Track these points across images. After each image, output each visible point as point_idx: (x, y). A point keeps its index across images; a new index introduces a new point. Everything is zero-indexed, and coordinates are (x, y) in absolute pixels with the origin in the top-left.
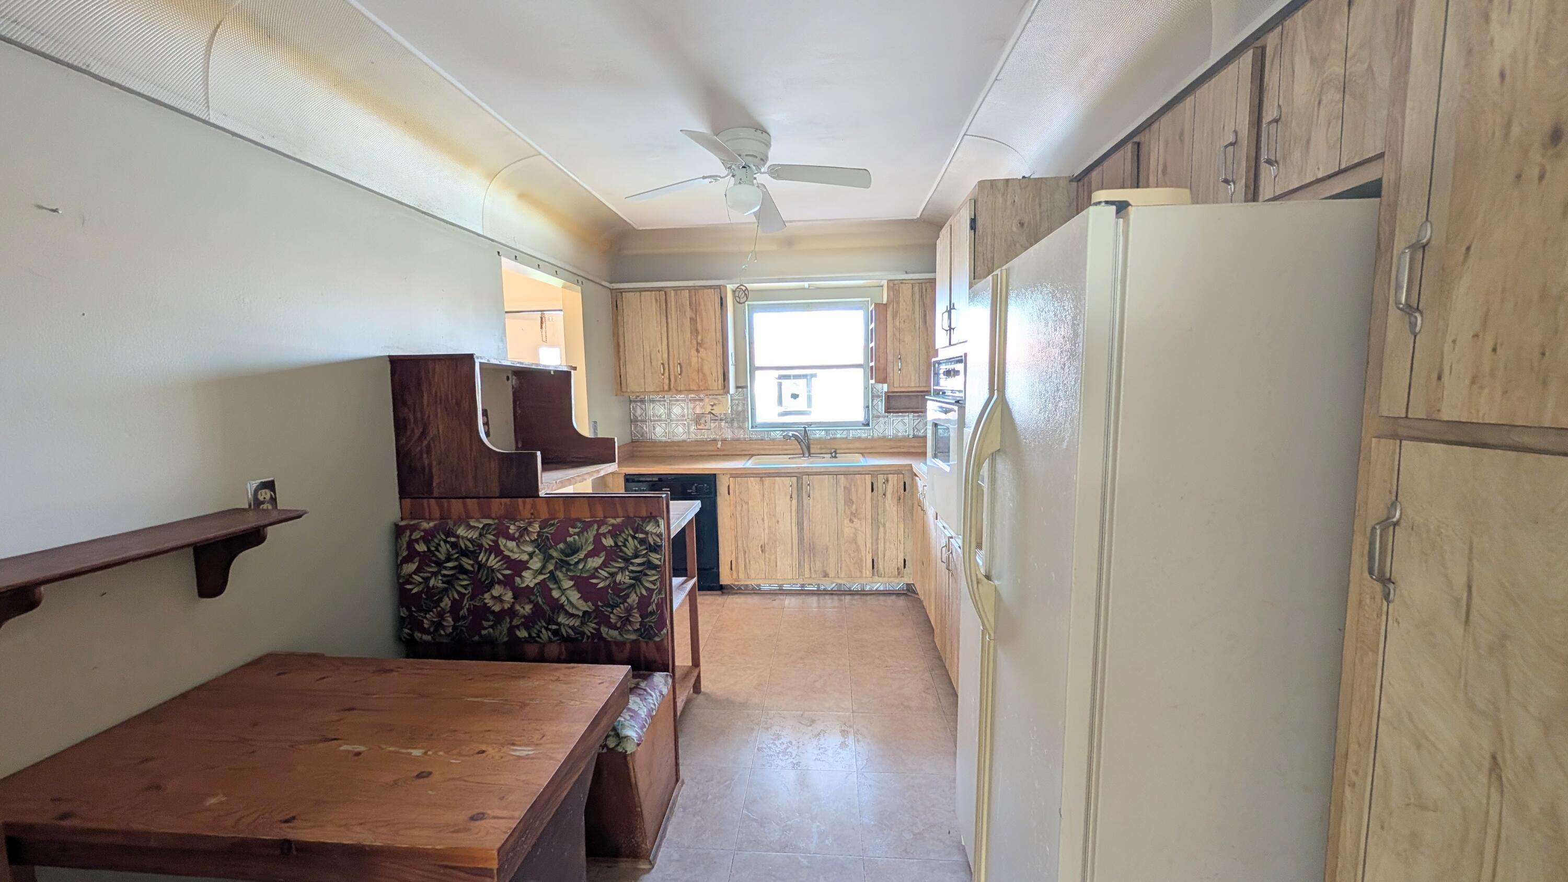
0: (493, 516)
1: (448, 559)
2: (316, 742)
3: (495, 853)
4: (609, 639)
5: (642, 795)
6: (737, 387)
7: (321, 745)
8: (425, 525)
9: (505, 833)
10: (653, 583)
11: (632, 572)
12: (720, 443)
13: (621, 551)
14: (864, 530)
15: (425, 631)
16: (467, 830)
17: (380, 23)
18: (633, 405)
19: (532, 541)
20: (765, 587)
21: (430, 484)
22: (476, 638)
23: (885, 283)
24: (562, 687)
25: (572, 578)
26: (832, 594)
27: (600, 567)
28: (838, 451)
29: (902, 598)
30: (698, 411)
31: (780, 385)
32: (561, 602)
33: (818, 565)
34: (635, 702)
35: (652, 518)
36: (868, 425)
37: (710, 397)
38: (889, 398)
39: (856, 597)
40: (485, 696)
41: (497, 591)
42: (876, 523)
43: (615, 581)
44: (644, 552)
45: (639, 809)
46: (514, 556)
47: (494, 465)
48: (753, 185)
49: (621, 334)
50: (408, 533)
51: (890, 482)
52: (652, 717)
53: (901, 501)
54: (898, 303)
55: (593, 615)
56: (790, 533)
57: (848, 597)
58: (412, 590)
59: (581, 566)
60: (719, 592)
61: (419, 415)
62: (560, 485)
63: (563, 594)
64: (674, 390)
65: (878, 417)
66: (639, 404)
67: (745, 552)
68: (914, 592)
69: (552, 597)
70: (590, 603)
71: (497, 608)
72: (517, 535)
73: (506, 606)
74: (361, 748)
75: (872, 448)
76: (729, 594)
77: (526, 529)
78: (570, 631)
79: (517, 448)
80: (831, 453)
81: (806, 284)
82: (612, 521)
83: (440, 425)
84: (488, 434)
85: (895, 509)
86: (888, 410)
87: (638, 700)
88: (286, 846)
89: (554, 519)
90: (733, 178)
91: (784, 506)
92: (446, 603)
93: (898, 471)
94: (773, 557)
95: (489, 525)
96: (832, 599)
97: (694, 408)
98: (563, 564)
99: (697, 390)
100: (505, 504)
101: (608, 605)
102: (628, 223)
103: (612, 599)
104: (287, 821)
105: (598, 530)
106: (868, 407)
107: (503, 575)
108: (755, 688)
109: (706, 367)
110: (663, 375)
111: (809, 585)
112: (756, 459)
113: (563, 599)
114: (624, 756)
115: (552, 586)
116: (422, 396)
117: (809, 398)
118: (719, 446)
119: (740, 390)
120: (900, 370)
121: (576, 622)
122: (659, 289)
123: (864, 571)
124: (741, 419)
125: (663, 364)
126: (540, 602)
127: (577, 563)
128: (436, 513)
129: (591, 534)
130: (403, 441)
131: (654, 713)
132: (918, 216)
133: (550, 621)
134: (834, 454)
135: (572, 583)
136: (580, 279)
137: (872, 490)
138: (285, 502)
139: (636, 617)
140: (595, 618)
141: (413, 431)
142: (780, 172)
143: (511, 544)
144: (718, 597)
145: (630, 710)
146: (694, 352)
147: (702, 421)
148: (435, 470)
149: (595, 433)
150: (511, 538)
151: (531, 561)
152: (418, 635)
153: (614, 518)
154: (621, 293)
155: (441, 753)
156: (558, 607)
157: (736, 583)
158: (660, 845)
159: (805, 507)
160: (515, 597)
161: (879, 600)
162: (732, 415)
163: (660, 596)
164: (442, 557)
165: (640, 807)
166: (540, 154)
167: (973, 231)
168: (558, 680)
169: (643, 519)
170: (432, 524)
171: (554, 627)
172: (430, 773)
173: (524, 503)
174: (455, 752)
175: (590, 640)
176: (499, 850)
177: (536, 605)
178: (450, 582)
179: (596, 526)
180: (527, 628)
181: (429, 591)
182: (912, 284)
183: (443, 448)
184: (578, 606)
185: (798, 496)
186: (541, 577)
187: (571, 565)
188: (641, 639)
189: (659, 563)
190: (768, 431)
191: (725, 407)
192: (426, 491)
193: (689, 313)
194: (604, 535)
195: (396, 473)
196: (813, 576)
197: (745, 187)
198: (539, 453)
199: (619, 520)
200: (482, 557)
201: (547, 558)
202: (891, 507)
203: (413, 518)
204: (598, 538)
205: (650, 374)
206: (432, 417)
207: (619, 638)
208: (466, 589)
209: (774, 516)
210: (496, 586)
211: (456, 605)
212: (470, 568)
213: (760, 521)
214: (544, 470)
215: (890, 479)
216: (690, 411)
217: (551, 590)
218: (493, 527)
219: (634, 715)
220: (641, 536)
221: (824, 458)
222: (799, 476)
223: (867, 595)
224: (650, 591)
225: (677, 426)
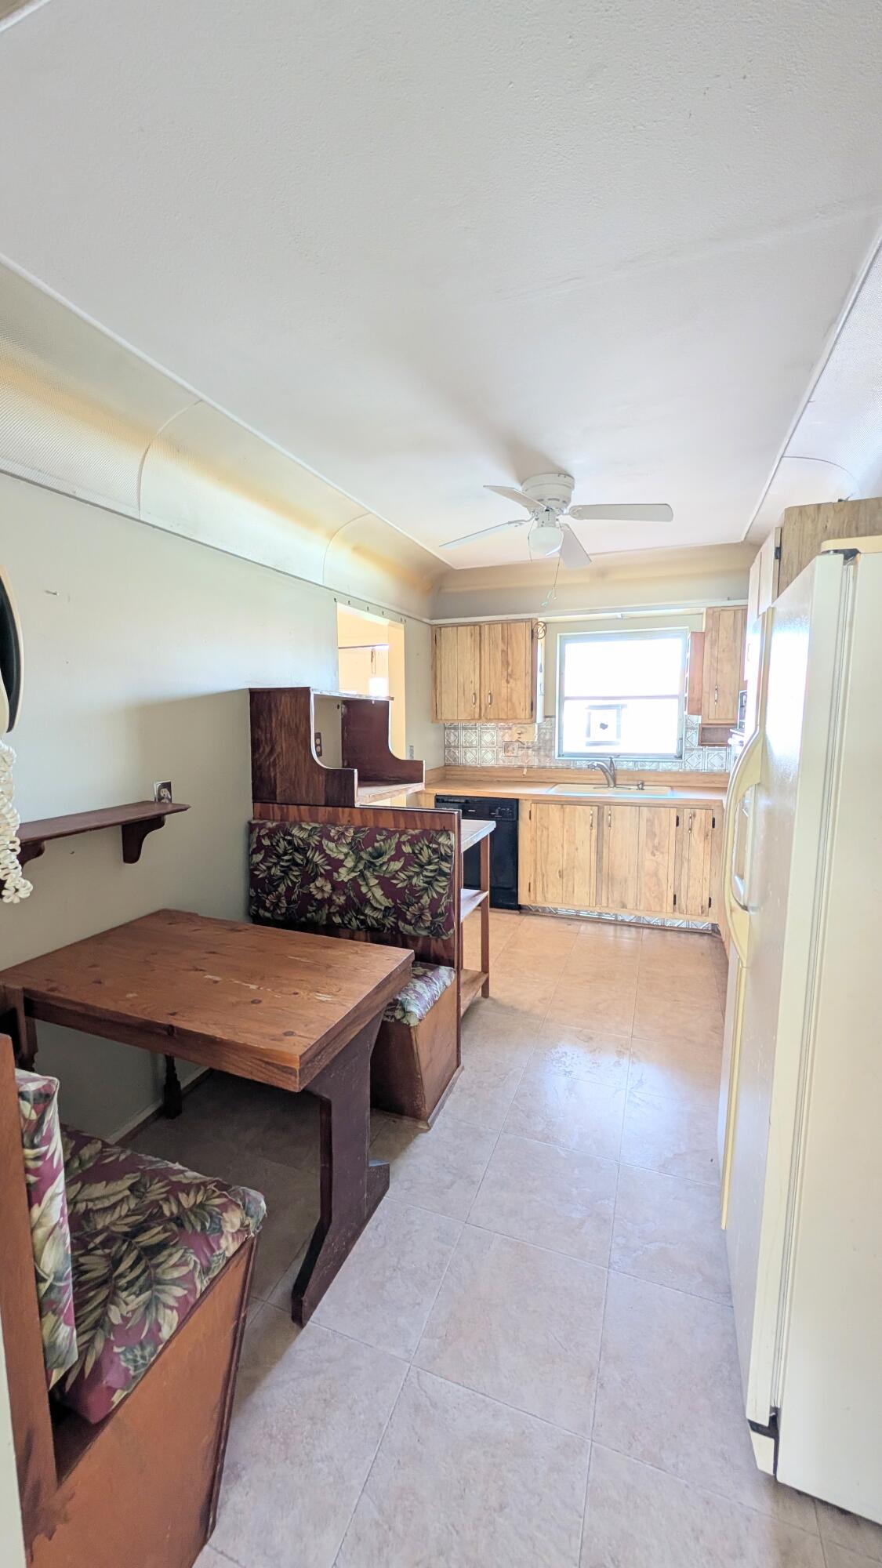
0: (320, 821)
1: (285, 854)
2: (191, 970)
3: (298, 1058)
4: (405, 933)
5: (423, 1065)
6: (546, 717)
7: (193, 972)
8: (270, 825)
9: (306, 1047)
10: (443, 888)
11: (426, 877)
12: (525, 770)
13: (418, 858)
14: (666, 861)
15: (266, 909)
16: (279, 1040)
17: (250, 428)
18: (447, 731)
19: (347, 844)
20: (562, 911)
21: (274, 793)
22: (303, 919)
23: (704, 610)
24: (357, 958)
25: (377, 877)
26: (630, 926)
27: (400, 870)
28: (646, 784)
29: (706, 937)
30: (507, 739)
31: (590, 714)
32: (368, 897)
33: (616, 895)
34: (421, 986)
35: (445, 831)
36: (681, 757)
37: (519, 726)
38: (703, 730)
39: (656, 931)
40: (301, 957)
41: (320, 882)
42: (680, 859)
43: (411, 883)
44: (436, 860)
45: (419, 1076)
46: (334, 855)
47: (322, 778)
48: (555, 526)
49: (438, 666)
50: (257, 830)
51: (698, 818)
52: (435, 1002)
53: (709, 837)
54: (718, 631)
55: (393, 911)
56: (588, 861)
57: (646, 931)
58: (259, 875)
59: (384, 868)
60: (517, 912)
61: (268, 735)
62: (373, 799)
63: (370, 890)
64: (485, 720)
65: (692, 750)
66: (453, 731)
67: (543, 876)
68: (719, 933)
69: (361, 892)
70: (390, 900)
71: (319, 896)
72: (336, 838)
73: (326, 896)
74: (217, 979)
75: (683, 782)
76: (527, 914)
77: (343, 833)
78: (374, 922)
79: (343, 766)
80: (638, 785)
81: (619, 615)
82: (411, 832)
83: (283, 744)
84: (319, 754)
85: (702, 845)
86: (703, 742)
87: (424, 985)
88: (171, 1029)
89: (366, 827)
90: (536, 522)
91: (584, 833)
92: (282, 888)
93: (707, 806)
94: (570, 883)
95: (316, 828)
96: (630, 931)
97: (504, 735)
98: (370, 865)
99: (507, 718)
100: (329, 812)
101: (404, 903)
102: (446, 564)
103: (409, 899)
104: (171, 1014)
105: (399, 838)
106: (682, 739)
107: (325, 870)
108: (539, 1001)
109: (515, 699)
110: (475, 704)
111: (606, 914)
112: (561, 787)
113: (369, 894)
114: (408, 1027)
115: (361, 883)
116: (272, 721)
117: (619, 727)
118: (525, 773)
119: (548, 719)
120: (716, 701)
121: (376, 915)
122: (474, 624)
123: (664, 905)
124: (548, 748)
125: (475, 694)
126: (352, 895)
127: (381, 865)
128: (278, 816)
129: (395, 840)
130: (257, 756)
131: (437, 999)
132: (743, 539)
133: (359, 912)
134: (641, 786)
135: (377, 881)
136: (404, 618)
137: (677, 825)
138: (178, 797)
139: (428, 917)
140: (394, 913)
141: (264, 749)
142: (581, 512)
143: (332, 845)
144: (515, 916)
145: (415, 992)
146: (504, 682)
147: (510, 749)
148: (278, 782)
149: (411, 756)
150: (331, 840)
151: (346, 860)
152: (261, 912)
153: (414, 829)
154: (440, 628)
155: (269, 990)
156: (365, 901)
157: (533, 905)
158: (437, 1114)
159: (605, 837)
160: (334, 889)
161: (679, 937)
162: (539, 743)
163: (449, 900)
164: (281, 851)
165: (421, 1075)
166: (370, 513)
167: (778, 560)
168: (357, 953)
169: (437, 832)
170: (274, 824)
171: (362, 917)
172: (260, 1002)
173: (343, 812)
174: (278, 990)
175: (390, 931)
176: (301, 1057)
177: (349, 898)
178: (286, 871)
179: (398, 835)
180: (342, 916)
181: (271, 878)
182: (735, 611)
183: (285, 764)
184: (381, 901)
185: (598, 824)
186: (354, 874)
187: (376, 866)
188: (431, 936)
189: (449, 871)
190: (574, 760)
191: (532, 735)
192: (272, 799)
193: (501, 646)
194: (404, 843)
195: (251, 782)
196: (610, 905)
197: (548, 530)
198: (356, 771)
199: (417, 831)
200: (309, 854)
201: (359, 859)
202: (697, 841)
203: (261, 819)
204: (399, 845)
205: (463, 704)
206: (278, 737)
207: (413, 933)
208: (297, 879)
209: (574, 843)
210: (320, 879)
211: (290, 890)
212: (300, 862)
213: (560, 848)
214: (360, 785)
215: (697, 814)
216: (500, 738)
217: (360, 885)
218: (319, 830)
219: (419, 996)
220: (434, 846)
221: (630, 789)
222: (601, 806)
223: (667, 930)
224: (440, 895)
225: (487, 752)
